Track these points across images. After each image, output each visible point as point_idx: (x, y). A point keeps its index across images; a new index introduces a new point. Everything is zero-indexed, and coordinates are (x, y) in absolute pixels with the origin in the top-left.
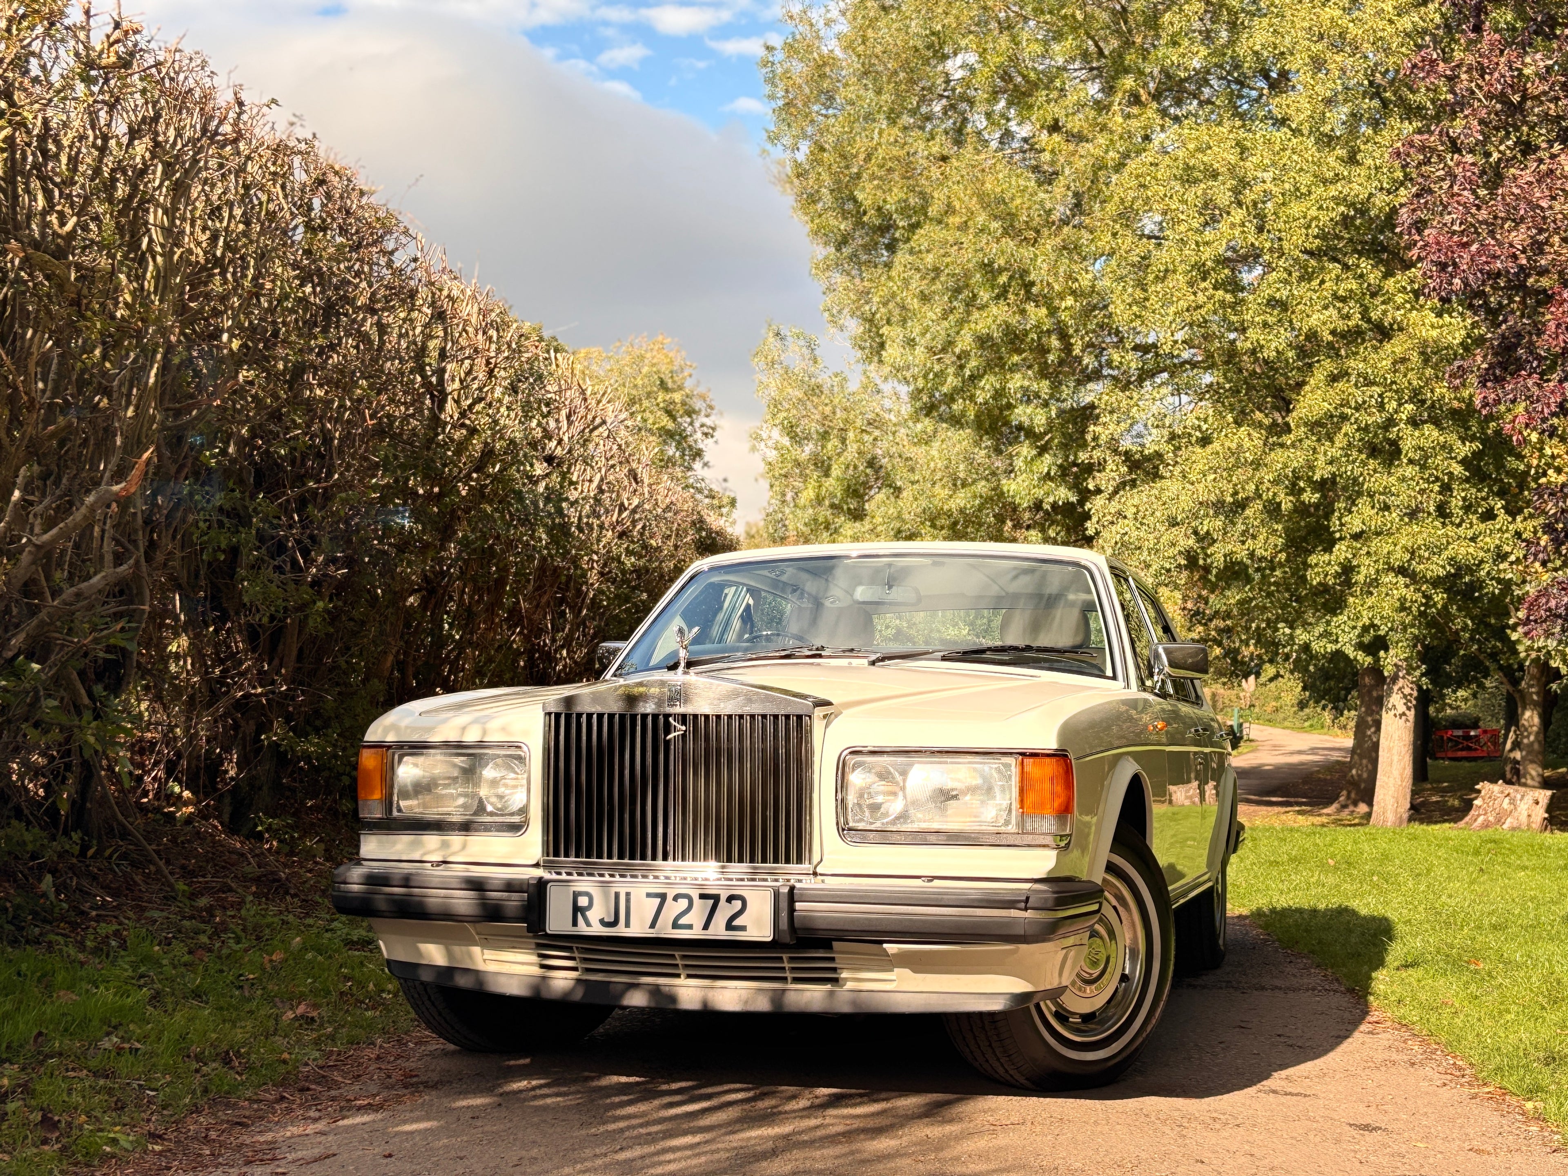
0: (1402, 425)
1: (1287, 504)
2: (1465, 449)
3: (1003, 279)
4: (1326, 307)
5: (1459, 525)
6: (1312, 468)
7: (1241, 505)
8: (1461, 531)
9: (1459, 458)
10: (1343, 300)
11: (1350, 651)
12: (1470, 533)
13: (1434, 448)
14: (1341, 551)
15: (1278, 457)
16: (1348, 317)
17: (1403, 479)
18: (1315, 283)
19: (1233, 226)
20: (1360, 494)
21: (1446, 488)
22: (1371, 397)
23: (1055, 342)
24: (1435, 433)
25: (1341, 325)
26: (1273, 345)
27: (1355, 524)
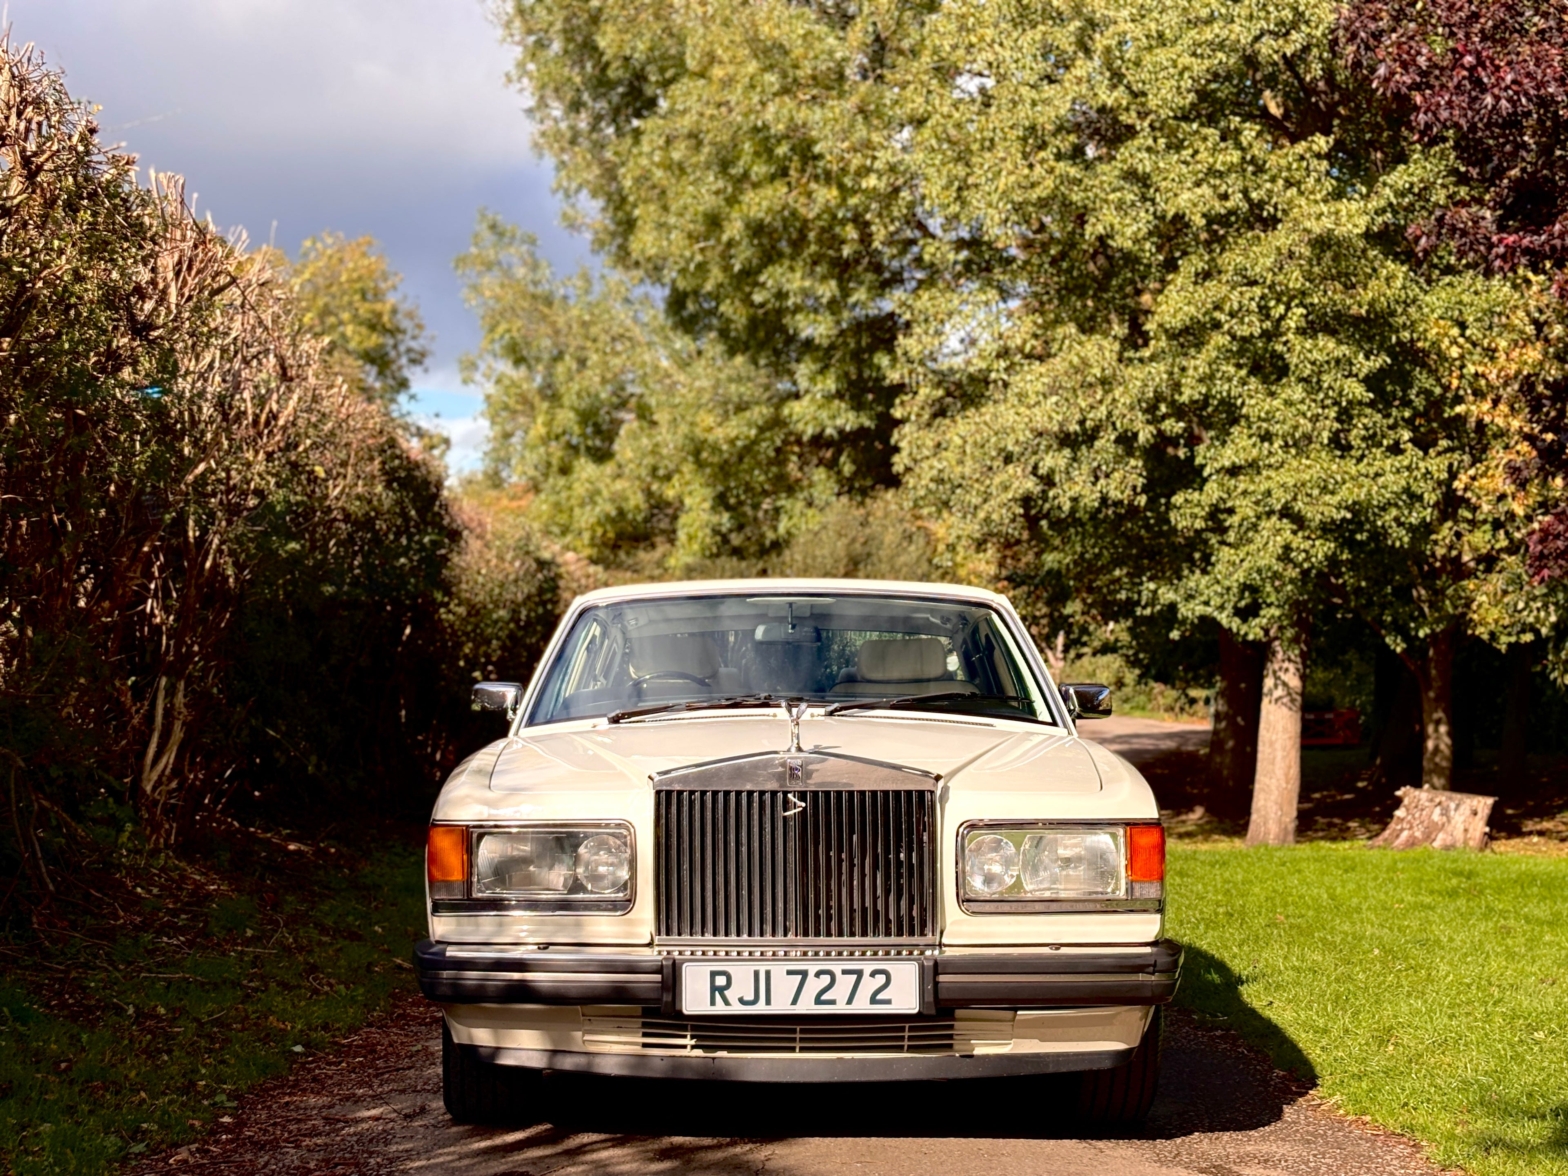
0: (1290, 336)
1: (1145, 435)
2: (1366, 365)
3: (782, 150)
4: (1198, 184)
5: (1360, 460)
6: (1177, 387)
7: (1090, 436)
8: (1362, 467)
9: (1361, 376)
10: (1221, 175)
11: (1223, 618)
12: (1372, 471)
13: (1328, 362)
14: (1212, 492)
15: (1135, 375)
16: (1225, 197)
17: (1288, 403)
18: (1186, 153)
19: (1079, 81)
20: (1235, 421)
21: (1345, 415)
22: (1252, 299)
23: (851, 232)
24: (1331, 345)
25: (1219, 208)
26: (1129, 232)
27: (1228, 456)
